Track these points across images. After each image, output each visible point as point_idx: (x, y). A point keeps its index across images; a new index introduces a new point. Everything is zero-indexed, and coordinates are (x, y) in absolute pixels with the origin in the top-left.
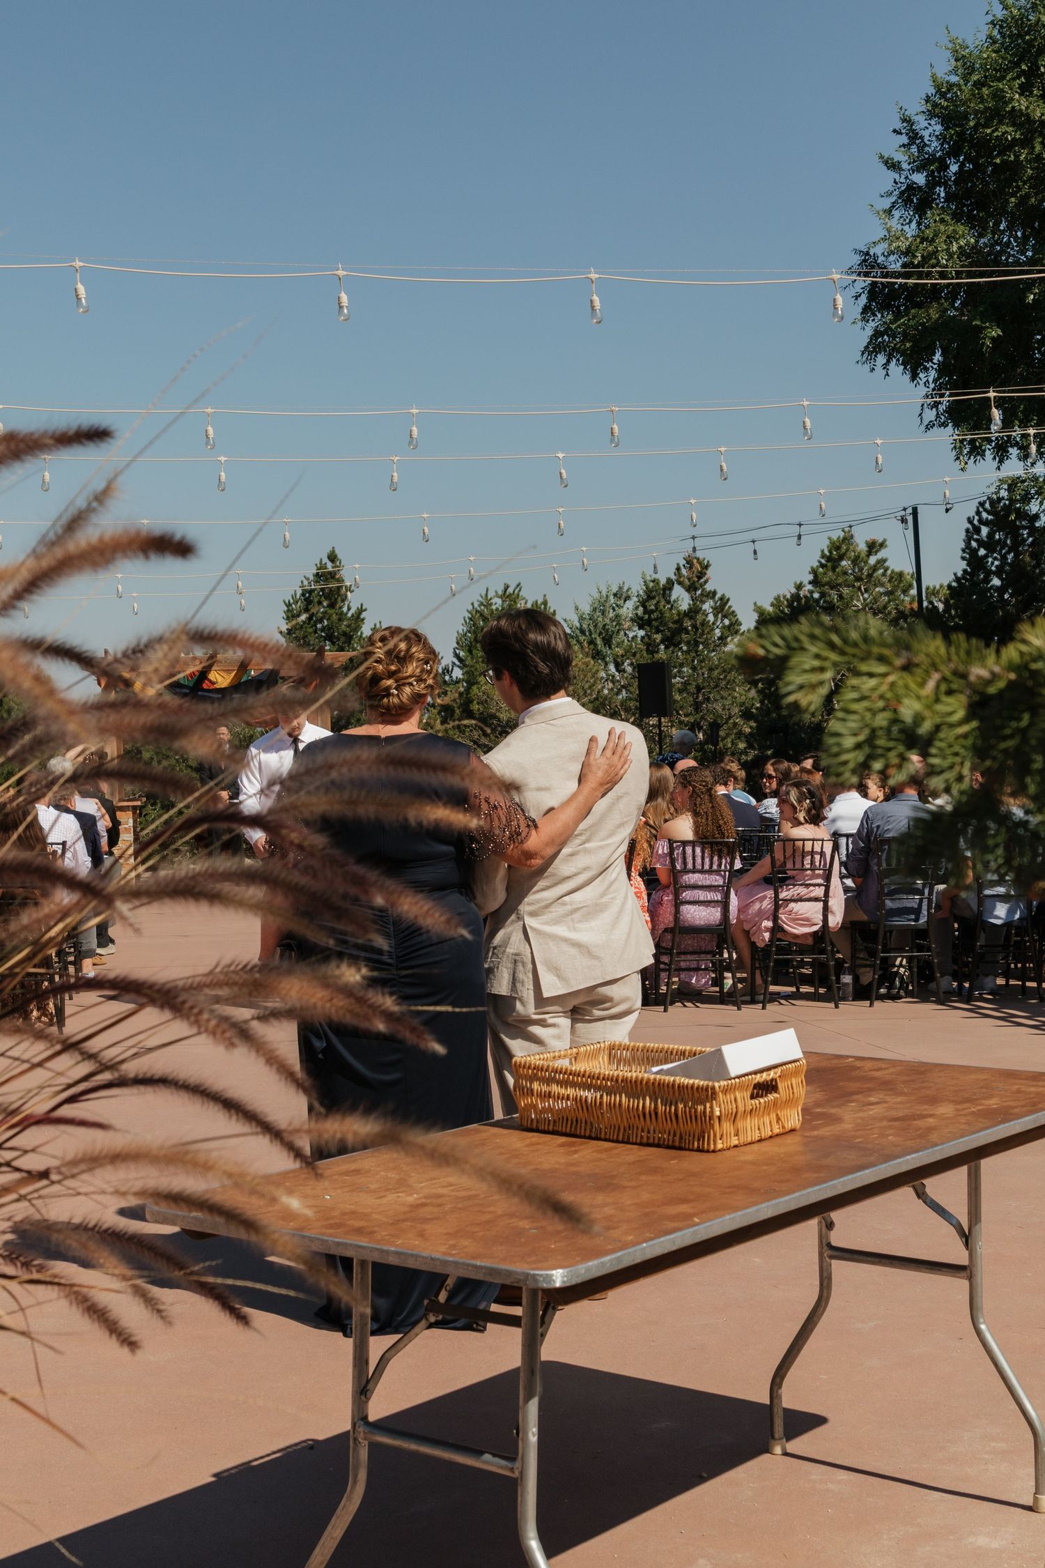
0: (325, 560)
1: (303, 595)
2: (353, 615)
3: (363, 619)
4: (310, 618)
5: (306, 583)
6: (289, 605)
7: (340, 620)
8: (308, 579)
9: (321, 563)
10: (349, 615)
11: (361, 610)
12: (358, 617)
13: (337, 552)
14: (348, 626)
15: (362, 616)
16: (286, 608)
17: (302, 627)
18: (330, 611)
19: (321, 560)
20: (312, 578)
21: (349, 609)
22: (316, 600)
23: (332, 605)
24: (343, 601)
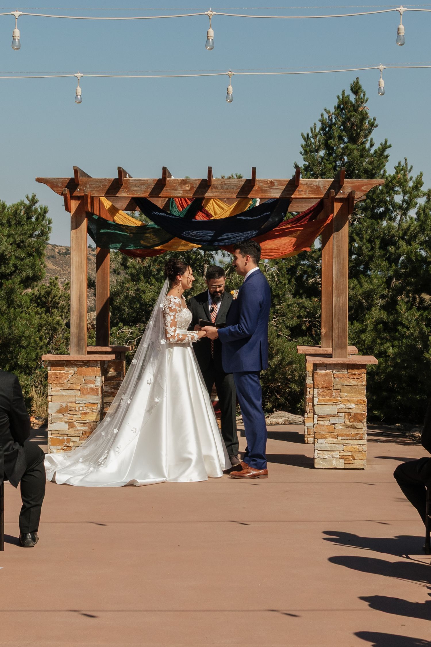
0: (348, 92)
1: (323, 129)
2: (376, 152)
3: (387, 157)
4: (330, 154)
5: (326, 116)
6: (307, 139)
7: (362, 156)
8: (328, 112)
9: (343, 96)
10: (372, 151)
11: (385, 147)
12: (382, 154)
13: (361, 83)
14: (370, 163)
15: (386, 154)
16: (304, 143)
17: (320, 163)
18: (351, 146)
19: (344, 91)
20: (333, 110)
21: (372, 145)
22: (336, 134)
23: (354, 140)
24: (366, 136)
